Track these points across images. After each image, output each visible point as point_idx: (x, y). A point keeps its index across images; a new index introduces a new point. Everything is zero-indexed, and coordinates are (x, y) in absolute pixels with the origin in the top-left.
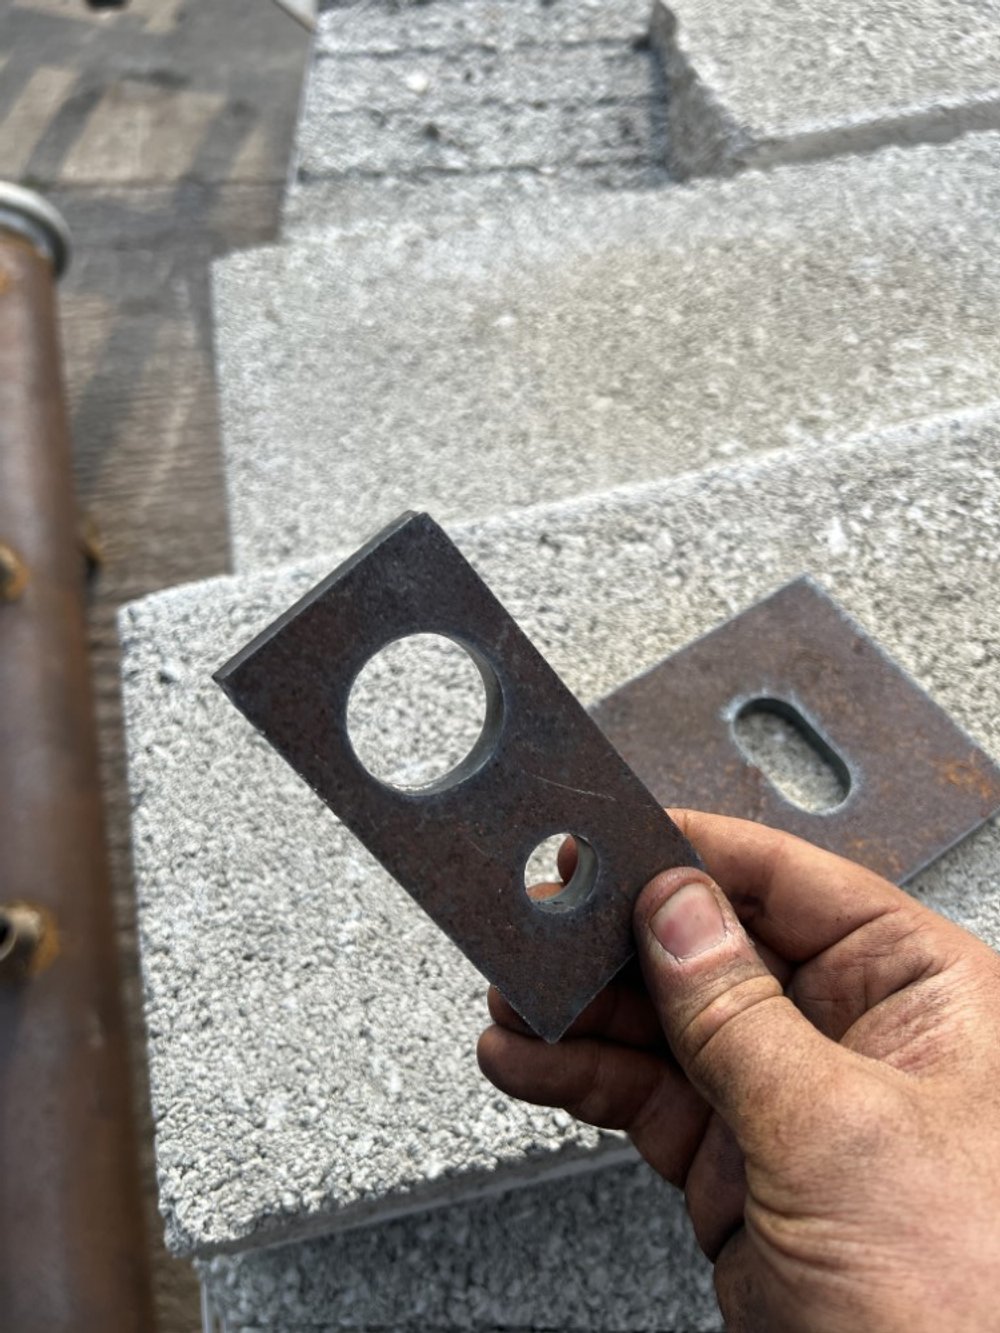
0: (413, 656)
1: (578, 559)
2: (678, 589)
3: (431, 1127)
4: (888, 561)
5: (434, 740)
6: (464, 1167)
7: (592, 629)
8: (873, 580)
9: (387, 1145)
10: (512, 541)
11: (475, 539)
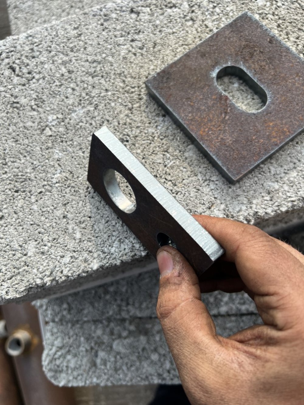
0: (77, 65)
1: (147, 17)
2: (191, 26)
3: (93, 251)
4: (284, 7)
5: (88, 99)
6: (108, 265)
7: (154, 47)
8: (277, 15)
9: (76, 259)
10: (118, 12)
11: (102, 13)
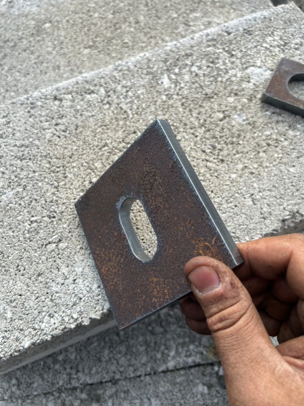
0: (6, 150)
1: (69, 103)
2: (108, 109)
3: (24, 329)
4: (186, 87)
5: (17, 181)
6: (39, 341)
7: (76, 130)
8: (181, 95)
9: (8, 339)
10: (43, 100)
11: (29, 102)
